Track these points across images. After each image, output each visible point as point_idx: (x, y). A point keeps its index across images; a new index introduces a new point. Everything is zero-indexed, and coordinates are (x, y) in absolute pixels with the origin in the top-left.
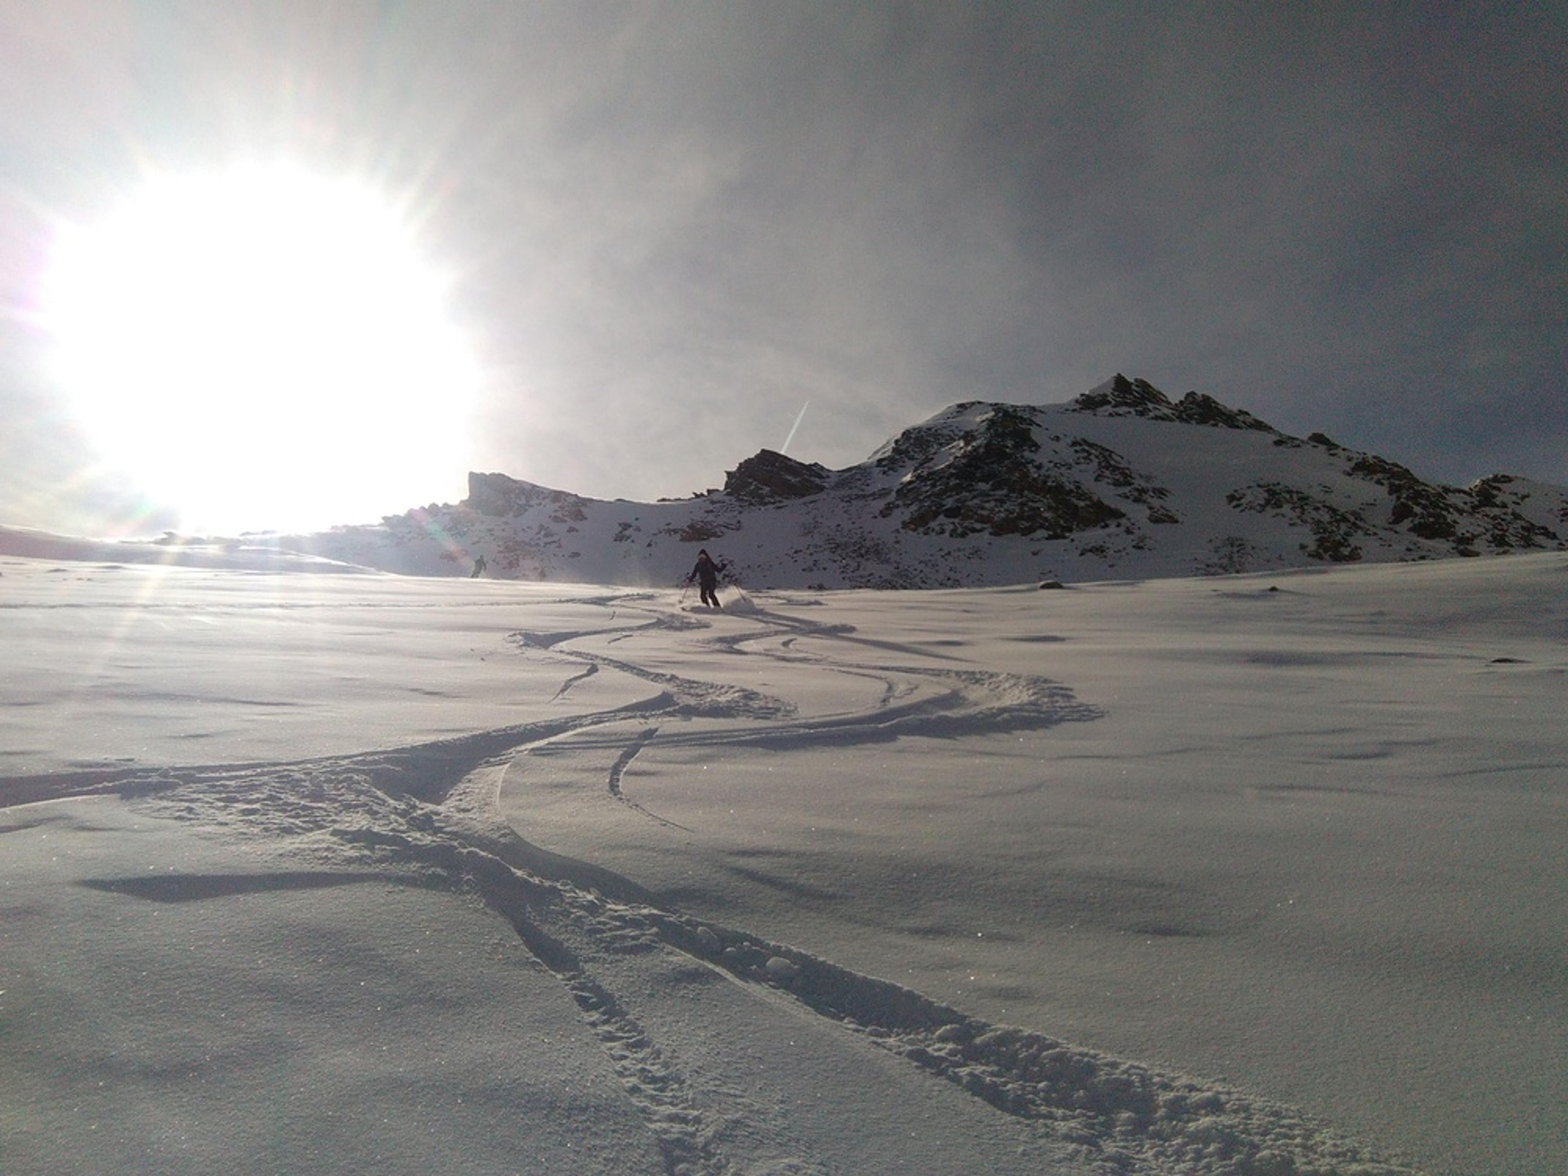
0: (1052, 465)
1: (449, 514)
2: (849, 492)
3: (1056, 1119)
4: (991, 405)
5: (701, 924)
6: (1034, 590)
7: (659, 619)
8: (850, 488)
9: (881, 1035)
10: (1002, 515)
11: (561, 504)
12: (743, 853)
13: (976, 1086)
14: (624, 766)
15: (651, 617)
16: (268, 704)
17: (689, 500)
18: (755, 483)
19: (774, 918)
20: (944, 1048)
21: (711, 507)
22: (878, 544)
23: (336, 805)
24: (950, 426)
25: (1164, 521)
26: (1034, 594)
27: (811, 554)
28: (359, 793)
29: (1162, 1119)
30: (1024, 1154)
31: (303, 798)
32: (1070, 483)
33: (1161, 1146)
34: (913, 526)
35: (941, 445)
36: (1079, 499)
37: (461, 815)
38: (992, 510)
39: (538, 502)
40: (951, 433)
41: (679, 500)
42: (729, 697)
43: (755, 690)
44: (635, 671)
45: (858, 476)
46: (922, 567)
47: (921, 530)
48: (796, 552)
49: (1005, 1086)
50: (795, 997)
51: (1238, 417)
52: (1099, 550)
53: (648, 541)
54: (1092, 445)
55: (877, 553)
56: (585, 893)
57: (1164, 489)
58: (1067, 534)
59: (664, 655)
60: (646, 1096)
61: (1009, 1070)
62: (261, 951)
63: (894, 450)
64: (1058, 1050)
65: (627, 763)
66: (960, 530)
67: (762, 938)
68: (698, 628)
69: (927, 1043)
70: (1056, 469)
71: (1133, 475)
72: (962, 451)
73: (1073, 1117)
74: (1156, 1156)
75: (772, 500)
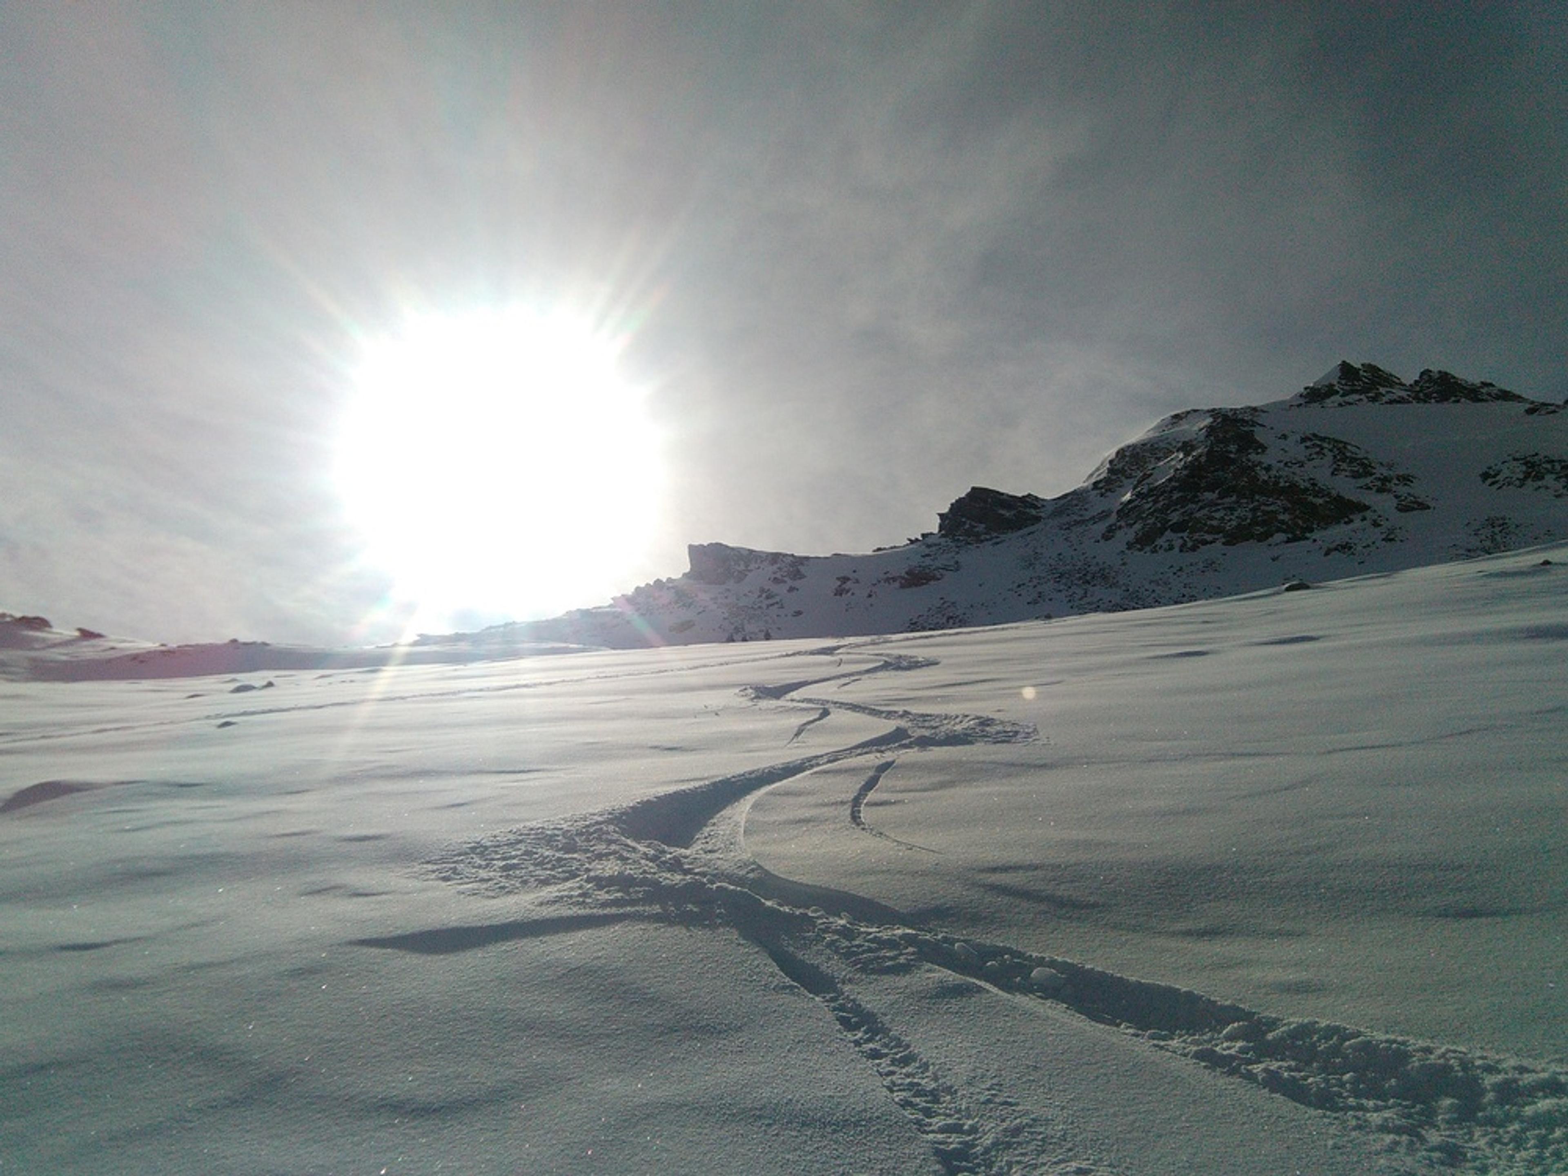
0: (1282, 465)
1: (673, 587)
2: (1067, 519)
3: (1367, 1110)
4: (1208, 411)
5: (958, 940)
6: (1278, 593)
7: (886, 662)
8: (1068, 515)
9: (1164, 1038)
10: (1234, 523)
11: (778, 565)
12: (994, 870)
13: (1273, 1082)
14: (864, 798)
15: (880, 661)
16: (520, 772)
17: (904, 546)
18: (968, 522)
19: (1034, 930)
20: (1234, 1046)
21: (927, 551)
22: (1104, 569)
23: (589, 855)
24: (1167, 438)
25: (1413, 509)
26: (1278, 598)
27: (1035, 587)
28: (610, 842)
29: (1492, 1104)
30: (1335, 1147)
31: (558, 850)
32: (1304, 481)
33: (1495, 1133)
34: (1139, 546)
35: (1159, 459)
36: (1315, 496)
37: (709, 856)
38: (1222, 518)
39: (757, 566)
40: (1167, 446)
41: (895, 547)
42: (965, 725)
43: (991, 717)
44: (867, 711)
45: (1075, 502)
46: (1153, 586)
47: (1148, 549)
48: (1019, 586)
49: (1306, 1080)
50: (1065, 1006)
51: (1482, 390)
52: (1345, 547)
53: (868, 592)
54: (1323, 439)
55: (1105, 577)
56: (836, 918)
57: (1409, 476)
58: (1308, 535)
59: (892, 694)
60: (919, 1110)
61: (1308, 1063)
62: (527, 991)
63: (1110, 471)
64: (1360, 1039)
65: (866, 795)
66: (1190, 544)
67: (1022, 951)
68: (927, 665)
69: (1213, 1043)
70: (1287, 469)
71: (1373, 465)
72: (1182, 463)
73: (1387, 1108)
74: (1491, 1145)
75: (988, 537)
